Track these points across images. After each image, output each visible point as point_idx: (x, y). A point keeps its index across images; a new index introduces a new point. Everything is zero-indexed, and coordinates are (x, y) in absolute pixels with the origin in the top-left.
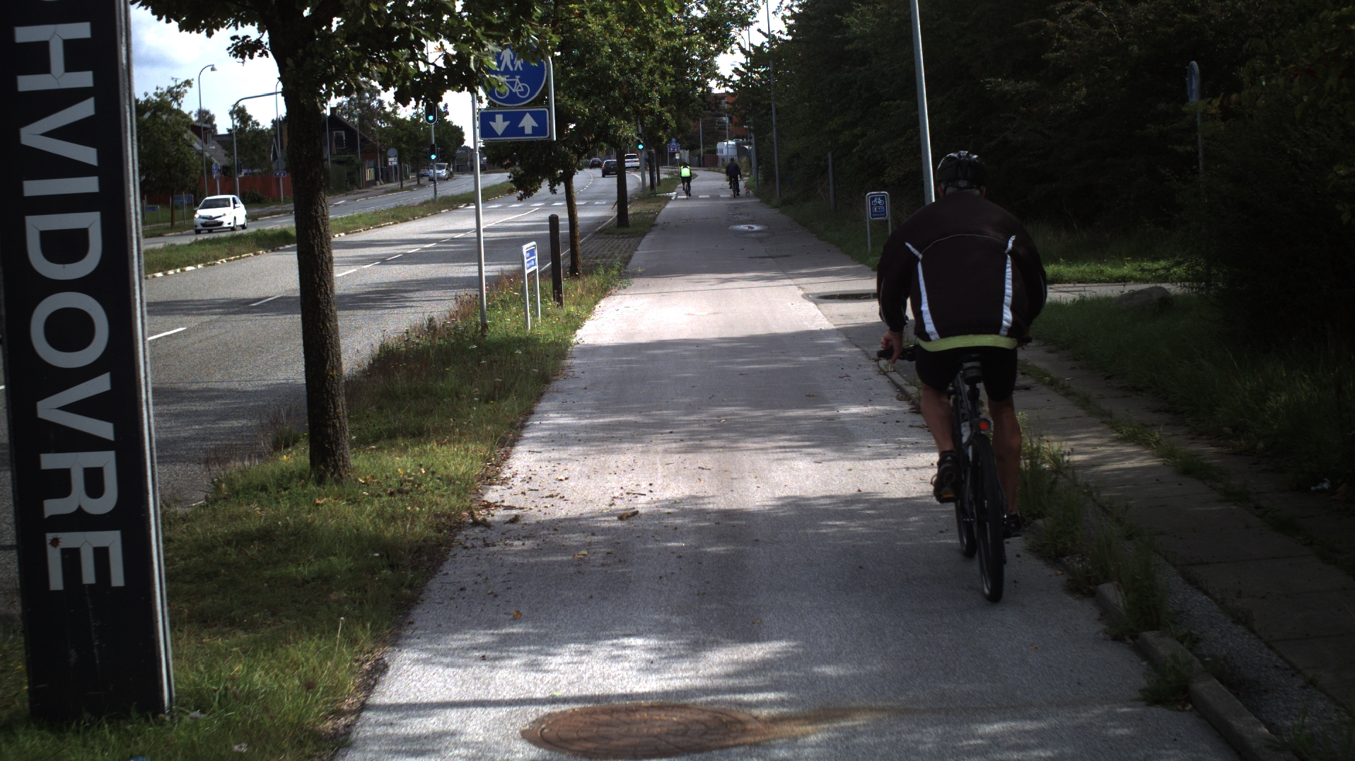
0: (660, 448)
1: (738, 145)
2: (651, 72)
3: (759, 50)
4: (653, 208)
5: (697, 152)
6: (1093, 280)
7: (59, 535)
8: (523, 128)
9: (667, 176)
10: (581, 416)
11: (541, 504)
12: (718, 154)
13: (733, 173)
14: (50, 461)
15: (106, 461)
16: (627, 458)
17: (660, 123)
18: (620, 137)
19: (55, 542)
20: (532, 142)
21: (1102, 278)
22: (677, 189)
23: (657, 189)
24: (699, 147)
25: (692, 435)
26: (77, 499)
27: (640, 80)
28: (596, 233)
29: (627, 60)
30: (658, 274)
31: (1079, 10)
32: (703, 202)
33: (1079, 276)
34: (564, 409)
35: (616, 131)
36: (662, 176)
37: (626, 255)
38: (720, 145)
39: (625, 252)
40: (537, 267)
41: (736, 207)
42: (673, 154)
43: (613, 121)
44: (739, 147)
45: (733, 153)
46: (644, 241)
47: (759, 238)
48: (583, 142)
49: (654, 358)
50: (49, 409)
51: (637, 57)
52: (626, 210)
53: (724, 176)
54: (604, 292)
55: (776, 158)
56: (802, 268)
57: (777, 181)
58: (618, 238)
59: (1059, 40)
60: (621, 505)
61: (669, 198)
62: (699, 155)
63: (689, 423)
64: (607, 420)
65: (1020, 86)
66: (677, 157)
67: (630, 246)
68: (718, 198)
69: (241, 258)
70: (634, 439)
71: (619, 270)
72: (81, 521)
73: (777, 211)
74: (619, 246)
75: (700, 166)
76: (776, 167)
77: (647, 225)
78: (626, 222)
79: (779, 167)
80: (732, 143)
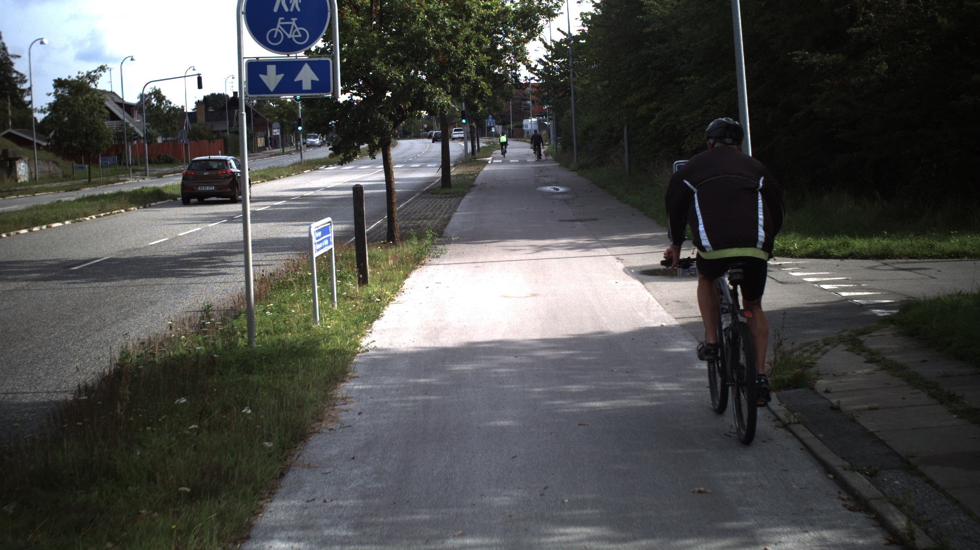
1: (539, 121)
3: (558, 44)
4: (473, 170)
5: (508, 126)
6: (925, 255)
8: (300, 82)
9: (485, 145)
12: (524, 128)
13: (536, 141)
18: (436, 104)
21: (934, 253)
22: (494, 154)
23: (477, 154)
24: (510, 123)
27: (456, 48)
28: (424, 193)
30: (474, 239)
32: (513, 166)
33: (908, 250)
36: (481, 145)
37: (446, 216)
38: (525, 122)
39: (446, 213)
40: (332, 246)
41: (541, 170)
42: (490, 128)
44: (540, 123)
46: (464, 201)
47: (565, 200)
48: (400, 110)
51: (453, 24)
52: (449, 172)
53: (529, 145)
54: (417, 261)
55: (574, 131)
57: (575, 149)
58: (442, 197)
61: (486, 162)
62: (510, 129)
65: (828, 59)
66: (493, 130)
67: (450, 206)
68: (525, 162)
73: (575, 174)
74: (441, 206)
75: (513, 136)
76: (574, 137)
77: (467, 185)
78: (450, 184)
79: (577, 138)
80: (534, 120)
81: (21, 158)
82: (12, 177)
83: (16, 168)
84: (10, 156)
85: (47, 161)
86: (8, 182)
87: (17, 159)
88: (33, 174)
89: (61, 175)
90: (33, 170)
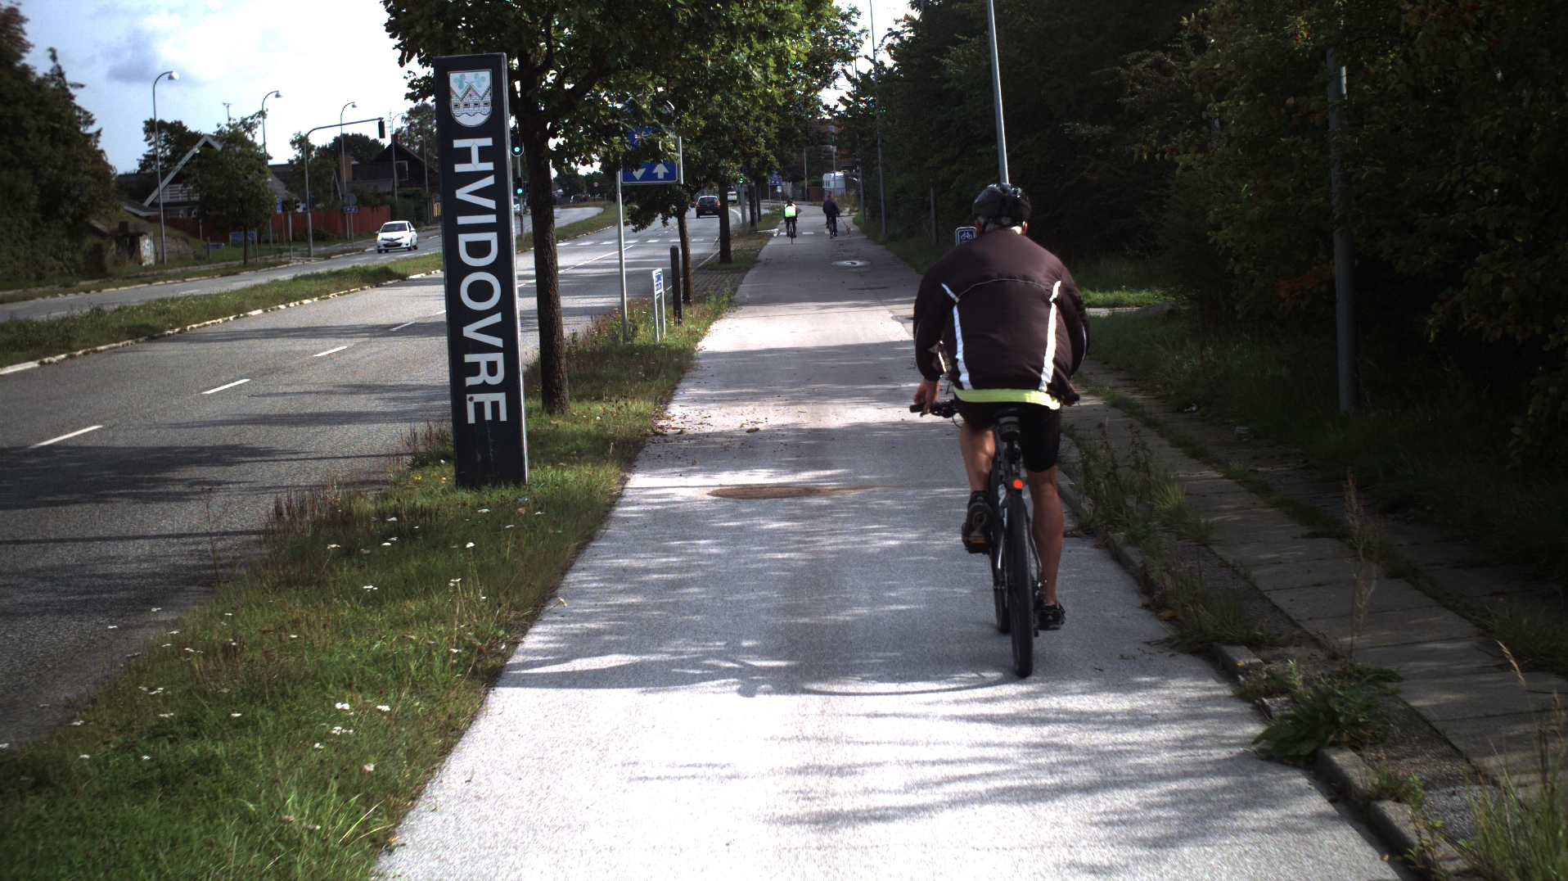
0: (772, 404)
1: (846, 177)
2: (757, 119)
3: (865, 77)
4: (754, 245)
5: (801, 184)
7: (473, 395)
8: (657, 174)
9: (768, 212)
10: (712, 389)
11: (695, 427)
12: (825, 187)
13: (832, 208)
14: (469, 358)
15: (499, 358)
16: (751, 408)
17: (764, 163)
19: (471, 399)
20: (665, 186)
22: (779, 226)
23: (758, 225)
24: (804, 179)
25: (793, 398)
26: (483, 377)
27: (748, 127)
28: (699, 269)
29: (735, 109)
31: (1149, 60)
32: (807, 239)
34: (698, 386)
35: (726, 172)
36: (763, 211)
37: (733, 285)
38: (826, 177)
40: (662, 290)
42: (774, 187)
43: (723, 163)
44: (847, 179)
45: (841, 185)
46: (748, 277)
47: (860, 273)
49: (764, 359)
50: (469, 331)
52: (729, 246)
54: (717, 315)
55: (882, 194)
56: (895, 297)
57: (883, 217)
58: (721, 273)
59: (1132, 86)
60: (747, 427)
61: (771, 235)
62: (803, 188)
63: (791, 392)
64: (732, 391)
65: (1096, 130)
66: (779, 190)
69: (349, 293)
70: (751, 400)
71: (729, 297)
72: (485, 388)
73: (882, 247)
75: (804, 200)
76: (882, 202)
77: (750, 261)
78: (730, 258)
79: (885, 202)
80: (839, 174)
81: (146, 234)
82: (135, 259)
83: (139, 247)
84: (131, 230)
85: (175, 238)
86: (130, 265)
87: (141, 235)
88: (160, 255)
89: (192, 257)
90: (159, 249)
